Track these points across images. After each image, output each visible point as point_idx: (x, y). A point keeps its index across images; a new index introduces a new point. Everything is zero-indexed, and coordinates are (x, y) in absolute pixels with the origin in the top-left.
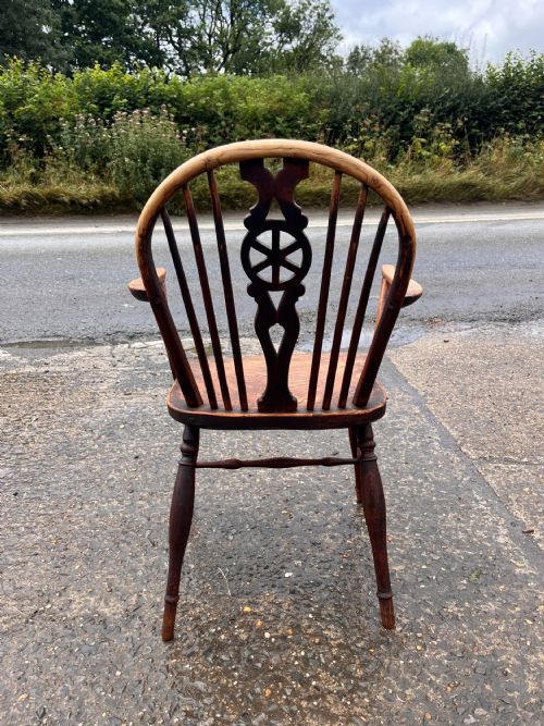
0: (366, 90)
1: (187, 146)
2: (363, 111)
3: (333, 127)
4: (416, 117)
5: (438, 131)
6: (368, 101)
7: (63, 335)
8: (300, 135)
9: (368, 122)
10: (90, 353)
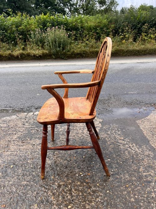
0: (126, 18)
1: (69, 38)
2: (125, 25)
3: (115, 30)
4: (143, 26)
5: (151, 31)
6: (127, 22)
7: (13, 107)
8: (105, 34)
9: (127, 28)
10: (18, 116)
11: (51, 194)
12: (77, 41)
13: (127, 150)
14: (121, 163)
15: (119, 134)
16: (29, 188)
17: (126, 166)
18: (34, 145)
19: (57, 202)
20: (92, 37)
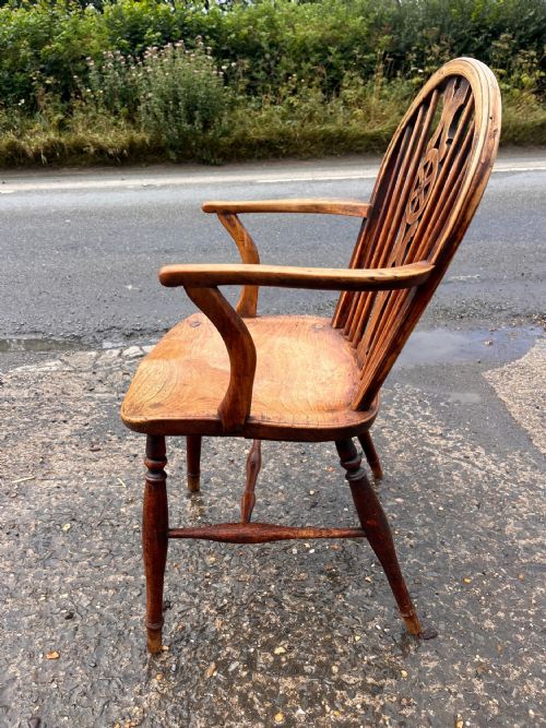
0: (434, 13)
1: (225, 85)
2: (430, 36)
3: (394, 57)
4: (494, 43)
5: (521, 60)
6: (436, 25)
7: (42, 330)
8: (357, 68)
9: (436, 49)
10: (67, 363)
11: (212, 611)
12: (256, 95)
13: (457, 467)
14: (441, 508)
15: (426, 418)
16: (136, 594)
17: (459, 518)
18: (135, 456)
19: (236, 633)
20: (312, 80)
